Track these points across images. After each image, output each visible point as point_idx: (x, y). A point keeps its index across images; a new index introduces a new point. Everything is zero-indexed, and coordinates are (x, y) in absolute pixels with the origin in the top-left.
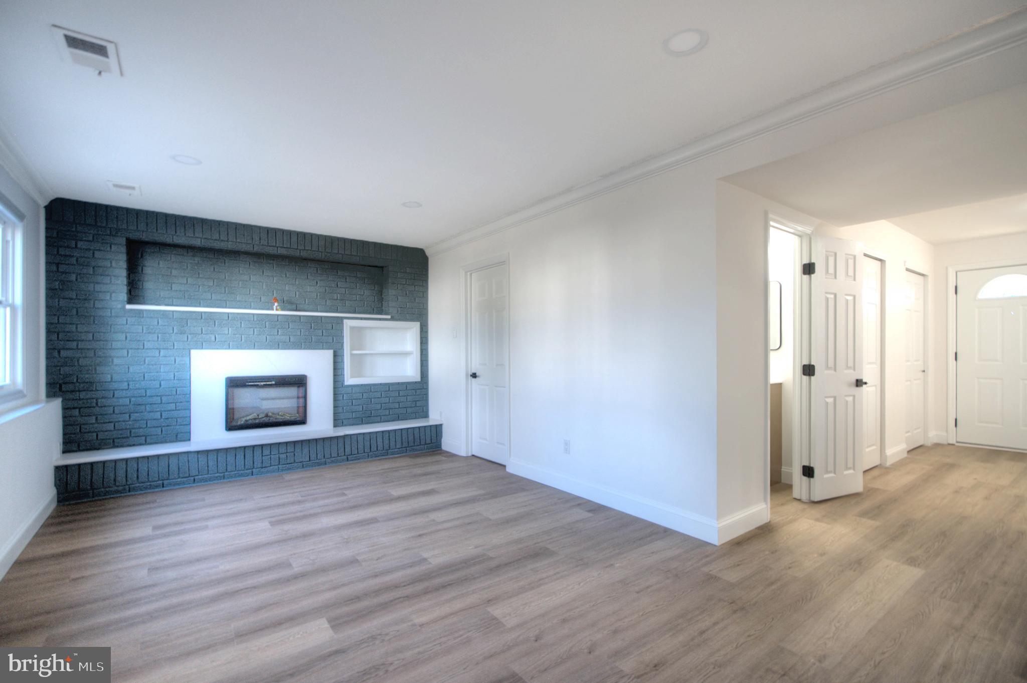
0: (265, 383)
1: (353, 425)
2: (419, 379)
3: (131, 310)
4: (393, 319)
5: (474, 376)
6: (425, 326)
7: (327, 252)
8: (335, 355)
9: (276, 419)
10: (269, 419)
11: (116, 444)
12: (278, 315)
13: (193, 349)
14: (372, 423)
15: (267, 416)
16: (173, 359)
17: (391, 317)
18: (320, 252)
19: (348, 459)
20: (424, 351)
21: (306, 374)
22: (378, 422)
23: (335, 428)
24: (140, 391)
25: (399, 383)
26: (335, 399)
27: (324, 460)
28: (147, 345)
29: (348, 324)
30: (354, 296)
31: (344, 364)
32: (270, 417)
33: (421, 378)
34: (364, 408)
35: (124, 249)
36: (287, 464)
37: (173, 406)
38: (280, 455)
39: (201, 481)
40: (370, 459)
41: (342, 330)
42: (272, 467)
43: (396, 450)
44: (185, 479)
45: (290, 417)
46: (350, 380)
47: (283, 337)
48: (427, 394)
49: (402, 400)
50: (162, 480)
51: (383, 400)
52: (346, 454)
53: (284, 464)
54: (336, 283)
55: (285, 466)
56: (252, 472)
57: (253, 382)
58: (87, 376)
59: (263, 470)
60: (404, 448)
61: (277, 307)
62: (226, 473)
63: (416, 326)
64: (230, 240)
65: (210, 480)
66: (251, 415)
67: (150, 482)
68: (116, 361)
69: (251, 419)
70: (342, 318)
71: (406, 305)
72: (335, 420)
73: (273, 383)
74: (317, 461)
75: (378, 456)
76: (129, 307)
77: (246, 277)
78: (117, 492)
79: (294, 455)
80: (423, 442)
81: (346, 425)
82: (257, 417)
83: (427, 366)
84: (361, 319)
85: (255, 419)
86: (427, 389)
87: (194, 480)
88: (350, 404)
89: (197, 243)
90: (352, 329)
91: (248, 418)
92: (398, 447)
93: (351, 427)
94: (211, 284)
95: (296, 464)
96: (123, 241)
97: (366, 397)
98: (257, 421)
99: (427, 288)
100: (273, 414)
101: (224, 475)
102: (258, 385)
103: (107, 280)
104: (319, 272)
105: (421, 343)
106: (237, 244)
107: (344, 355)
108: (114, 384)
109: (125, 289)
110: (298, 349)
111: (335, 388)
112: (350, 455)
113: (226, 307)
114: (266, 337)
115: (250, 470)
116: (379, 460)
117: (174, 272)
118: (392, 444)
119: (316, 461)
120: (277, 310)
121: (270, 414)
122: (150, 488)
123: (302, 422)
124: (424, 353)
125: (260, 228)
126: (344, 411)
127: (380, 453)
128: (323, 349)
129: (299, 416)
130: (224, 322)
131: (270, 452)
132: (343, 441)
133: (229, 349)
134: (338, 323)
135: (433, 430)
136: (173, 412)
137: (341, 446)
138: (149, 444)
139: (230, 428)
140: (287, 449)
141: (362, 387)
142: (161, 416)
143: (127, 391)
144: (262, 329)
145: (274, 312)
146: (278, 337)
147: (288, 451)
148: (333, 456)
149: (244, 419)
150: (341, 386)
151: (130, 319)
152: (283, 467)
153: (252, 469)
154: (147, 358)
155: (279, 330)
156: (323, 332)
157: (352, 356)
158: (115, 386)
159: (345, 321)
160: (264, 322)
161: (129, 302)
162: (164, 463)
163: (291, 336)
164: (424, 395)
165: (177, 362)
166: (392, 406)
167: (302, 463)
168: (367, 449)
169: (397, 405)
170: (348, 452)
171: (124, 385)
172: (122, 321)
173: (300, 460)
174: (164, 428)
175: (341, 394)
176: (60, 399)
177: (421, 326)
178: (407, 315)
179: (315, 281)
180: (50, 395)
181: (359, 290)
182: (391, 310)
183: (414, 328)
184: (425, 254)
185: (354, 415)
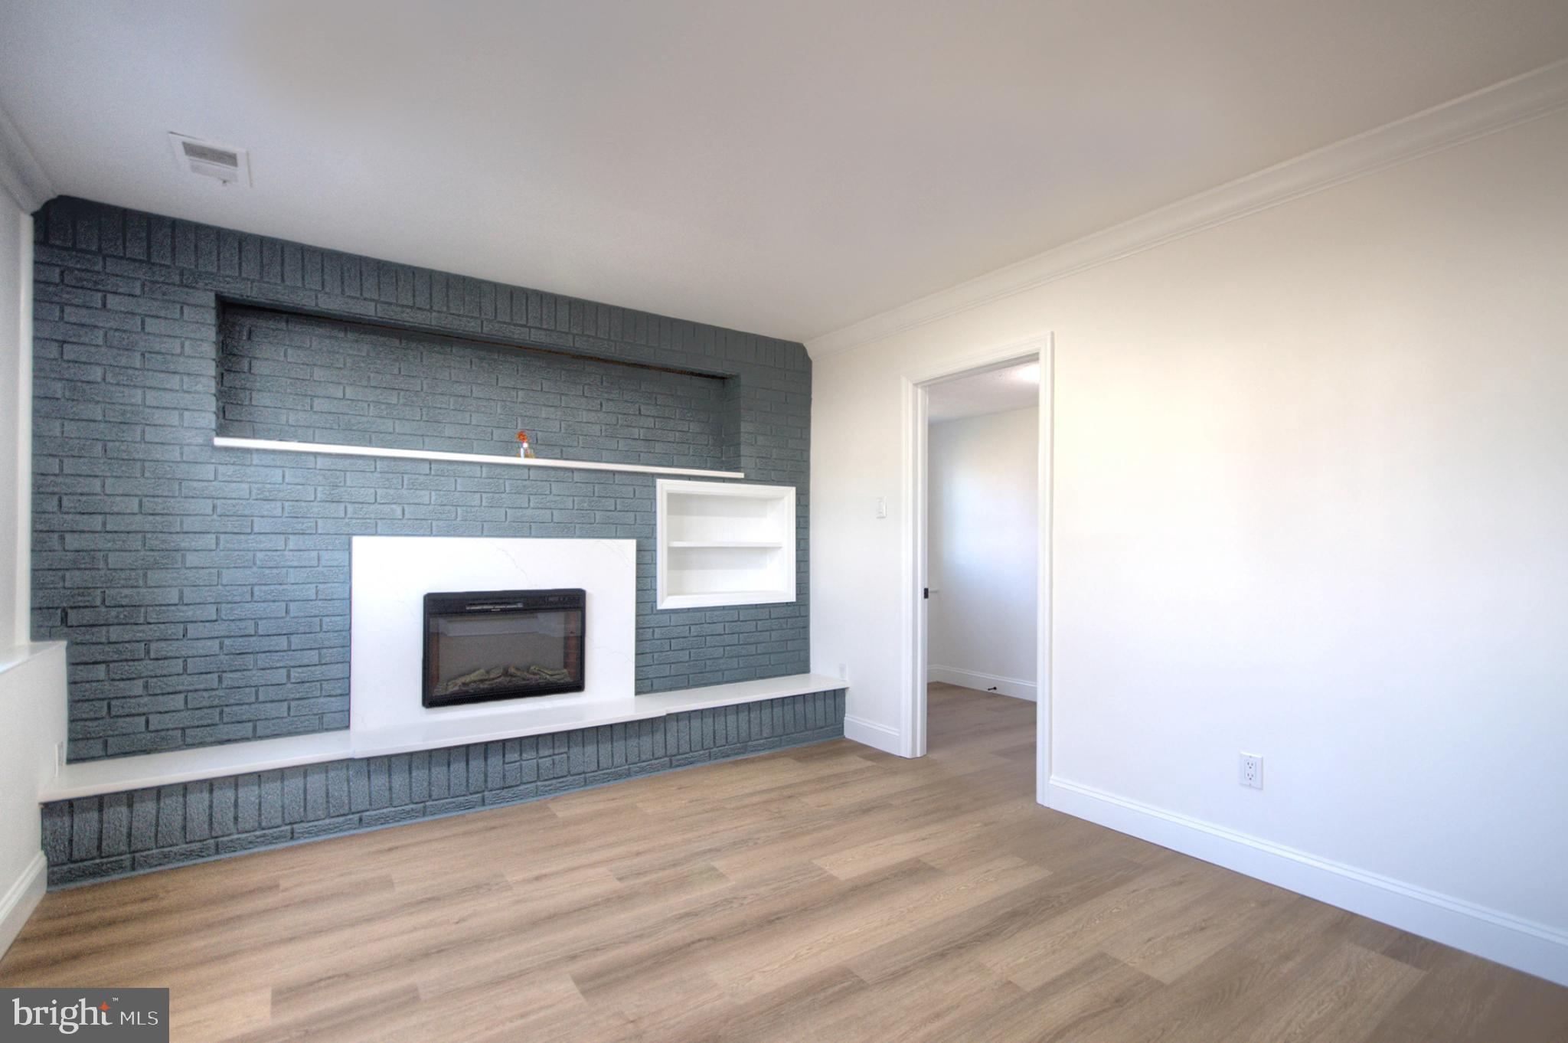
0: (502, 607)
1: (671, 689)
2: (792, 598)
3: (227, 449)
4: (747, 480)
6: (803, 494)
8: (639, 550)
9: (524, 679)
10: (510, 681)
11: (189, 740)
12: (529, 467)
13: (357, 534)
14: (706, 685)
15: (506, 673)
16: (313, 554)
17: (745, 475)
20: (803, 542)
21: (584, 588)
23: (639, 697)
24: (242, 624)
25: (755, 605)
26: (637, 639)
27: (627, 767)
28: (261, 524)
29: (664, 487)
30: (670, 433)
31: (655, 568)
32: (512, 676)
33: (797, 594)
34: (692, 655)
35: (210, 317)
36: (554, 778)
37: (314, 657)
38: (540, 761)
39: (373, 821)
40: (713, 762)
41: (653, 499)
42: (521, 788)
43: (762, 741)
44: (341, 819)
45: (551, 675)
46: (666, 601)
47: (537, 512)
48: (806, 627)
49: (761, 639)
50: (291, 824)
51: (728, 639)
52: (668, 753)
53: (546, 780)
54: (637, 406)
55: (550, 782)
56: (483, 797)
58: (127, 591)
59: (504, 793)
60: (776, 737)
61: (526, 450)
62: (428, 803)
63: (789, 494)
64: (435, 308)
65: (396, 818)
66: (474, 671)
68: (192, 559)
69: (475, 682)
70: (653, 476)
71: (771, 452)
72: (637, 680)
73: (520, 606)
74: (613, 770)
75: (728, 756)
76: (220, 442)
77: (462, 389)
78: (188, 855)
79: (568, 757)
80: (810, 724)
81: (657, 690)
82: (487, 677)
83: (807, 572)
84: (690, 477)
85: (482, 681)
86: (806, 617)
87: (361, 820)
88: (667, 647)
89: (367, 310)
90: (672, 497)
91: (467, 679)
92: (765, 735)
93: (669, 693)
94: (394, 401)
95: (570, 778)
96: (210, 300)
97: (695, 634)
98: (485, 686)
99: (809, 421)
100: (517, 669)
101: (425, 807)
102: (488, 609)
103: (174, 382)
104: (605, 384)
105: (798, 527)
106: (450, 317)
107: (655, 551)
108: (184, 607)
109: (210, 403)
110: (568, 537)
111: (639, 615)
112: (675, 755)
113: (426, 449)
114: (506, 512)
115: (480, 795)
116: (733, 764)
117: (318, 373)
118: (755, 729)
119: (610, 771)
120: (526, 456)
121: (512, 670)
122: (263, 843)
123: (576, 685)
124: (802, 546)
125: (496, 286)
126: (655, 662)
127: (732, 749)
128: (616, 537)
129: (564, 676)
130: (422, 478)
131: (521, 754)
132: (662, 726)
133: (431, 535)
134: (645, 486)
135: (830, 702)
136: (313, 668)
137: (659, 737)
138: (261, 738)
139: (432, 699)
140: (553, 748)
141: (690, 614)
142: (289, 677)
143: (216, 625)
144: (497, 496)
145: (521, 461)
146: (529, 512)
147: (556, 752)
148: (644, 757)
149: (460, 681)
150: (649, 611)
151: (221, 469)
152: (545, 786)
153: (484, 791)
154: (259, 555)
155: (532, 497)
156: (616, 504)
157: (672, 551)
158: (189, 613)
159: (660, 482)
160: (501, 481)
161: (222, 432)
162: (294, 784)
163: (555, 512)
164: (801, 630)
165: (323, 562)
166: (744, 652)
167: (583, 775)
168: (708, 742)
169: (752, 649)
170: (671, 750)
171: (210, 612)
172: (208, 471)
173: (581, 769)
174: (293, 704)
175: (650, 628)
176: (63, 643)
177: (797, 494)
178: (772, 472)
179: (598, 402)
180: (40, 634)
181: (680, 422)
182: (743, 462)
183: (786, 498)
184: (807, 354)
185: (674, 670)
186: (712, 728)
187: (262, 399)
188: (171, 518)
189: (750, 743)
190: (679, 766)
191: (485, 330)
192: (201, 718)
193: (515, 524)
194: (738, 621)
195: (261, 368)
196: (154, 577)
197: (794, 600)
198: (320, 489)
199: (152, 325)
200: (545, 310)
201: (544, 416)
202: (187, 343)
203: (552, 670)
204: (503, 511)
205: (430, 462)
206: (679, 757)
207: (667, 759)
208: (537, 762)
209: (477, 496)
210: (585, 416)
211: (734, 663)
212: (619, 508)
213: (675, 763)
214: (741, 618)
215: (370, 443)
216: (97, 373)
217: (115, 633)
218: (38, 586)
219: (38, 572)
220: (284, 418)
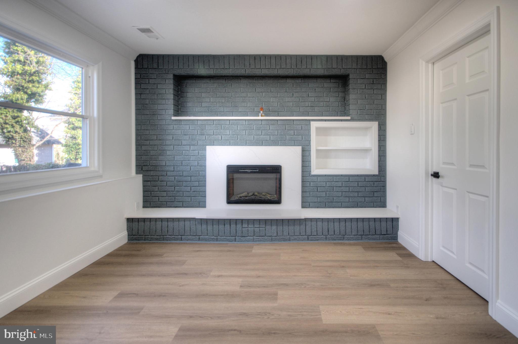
0: (251, 171)
1: (318, 207)
2: (376, 172)
3: (176, 120)
4: (353, 120)
5: (436, 175)
6: (383, 125)
7: (298, 68)
8: (303, 151)
9: (260, 197)
10: (255, 198)
11: (168, 205)
12: (262, 120)
13: (208, 145)
14: (333, 207)
15: (253, 195)
16: (197, 151)
17: (351, 118)
18: (293, 68)
20: (382, 147)
21: (281, 165)
23: (302, 209)
24: (179, 172)
25: (358, 175)
26: (303, 186)
27: (289, 237)
28: (184, 142)
29: (314, 125)
30: (322, 103)
31: (311, 158)
32: (256, 195)
33: (379, 171)
34: (327, 194)
35: (172, 81)
36: (260, 236)
37: (197, 184)
38: (255, 229)
39: (203, 240)
40: (327, 241)
41: (309, 130)
42: (248, 237)
43: (352, 236)
44: (194, 237)
45: (270, 197)
46: (315, 171)
47: (265, 136)
48: (384, 186)
49: (360, 190)
50: (181, 235)
51: (344, 189)
52: (307, 234)
54: (307, 93)
55: (258, 237)
56: (235, 239)
57: (244, 169)
58: (154, 162)
59: (242, 238)
60: (360, 235)
61: (262, 114)
62: (218, 237)
63: (375, 125)
64: (231, 67)
66: (244, 193)
67: (174, 236)
68: (168, 153)
69: (244, 197)
70: (310, 121)
71: (365, 106)
72: (303, 202)
73: (258, 171)
74: (283, 237)
75: (335, 240)
76: (173, 118)
77: (244, 95)
78: (157, 239)
79: (265, 229)
80: (378, 232)
81: (312, 207)
82: (247, 195)
83: (385, 161)
84: (326, 120)
85: (246, 196)
86: (384, 182)
87: (199, 238)
88: (316, 190)
89: (211, 72)
90: (317, 129)
91: (241, 195)
92: (353, 234)
94: (224, 101)
95: (266, 237)
96: (171, 76)
97: (329, 186)
98: (247, 198)
99: (386, 91)
100: (259, 193)
102: (247, 172)
103: (163, 102)
104: (294, 86)
105: (379, 140)
106: (235, 70)
107: (310, 151)
108: (167, 167)
109: (172, 107)
110: (276, 146)
111: (303, 176)
112: (310, 236)
114: (254, 137)
115: (234, 237)
116: (335, 244)
117: (203, 95)
118: (348, 230)
119: (282, 237)
120: (262, 116)
121: (256, 194)
122: (174, 240)
123: (278, 202)
124: (382, 149)
125: (250, 56)
126: (311, 196)
127: (337, 237)
128: (294, 145)
129: (275, 197)
130: (227, 126)
131: (248, 225)
132: (304, 222)
133: (230, 145)
134: (306, 125)
135: (389, 223)
136: (197, 187)
137: (303, 227)
138: (185, 207)
139: (229, 202)
140: (260, 225)
141: (326, 177)
142: (191, 189)
143: (173, 172)
144: (251, 131)
145: (260, 118)
146: (262, 136)
147: (261, 226)
148: (296, 234)
149: (239, 196)
150: (308, 175)
151: (174, 126)
152: (257, 239)
153: (236, 236)
154: (184, 152)
155: (263, 131)
156: (294, 133)
158: (167, 168)
159: (312, 123)
160: (252, 126)
161: (175, 115)
162: (182, 223)
163: (271, 136)
164: (382, 188)
165: (200, 154)
166: (351, 195)
167: (271, 237)
168: (325, 232)
169: (356, 194)
170: (309, 232)
171: (172, 168)
172: (171, 127)
173: (270, 234)
174: (192, 198)
175: (308, 182)
176: (142, 175)
177: (379, 125)
178: (366, 116)
179: (292, 93)
180: (137, 172)
181: (326, 98)
182: (351, 112)
183: (373, 127)
184: (384, 60)
185: (319, 200)
186: (327, 227)
187: (189, 104)
188: (163, 141)
189: (346, 236)
190: (312, 240)
191: (247, 72)
192: (171, 199)
193: (257, 141)
194: (349, 181)
195: (189, 95)
196: (160, 158)
197: (377, 174)
198: (199, 131)
199: (159, 86)
201: (272, 101)
202: (167, 90)
203: (271, 195)
204: (253, 136)
205: (230, 120)
206: (312, 237)
207: (306, 237)
208: (254, 229)
209: (244, 131)
210: (287, 99)
211: (347, 200)
212: (295, 134)
213: (310, 239)
214: (350, 180)
215: (217, 116)
216: (147, 102)
217: (152, 173)
218: (137, 160)
219: (137, 155)
220: (194, 110)
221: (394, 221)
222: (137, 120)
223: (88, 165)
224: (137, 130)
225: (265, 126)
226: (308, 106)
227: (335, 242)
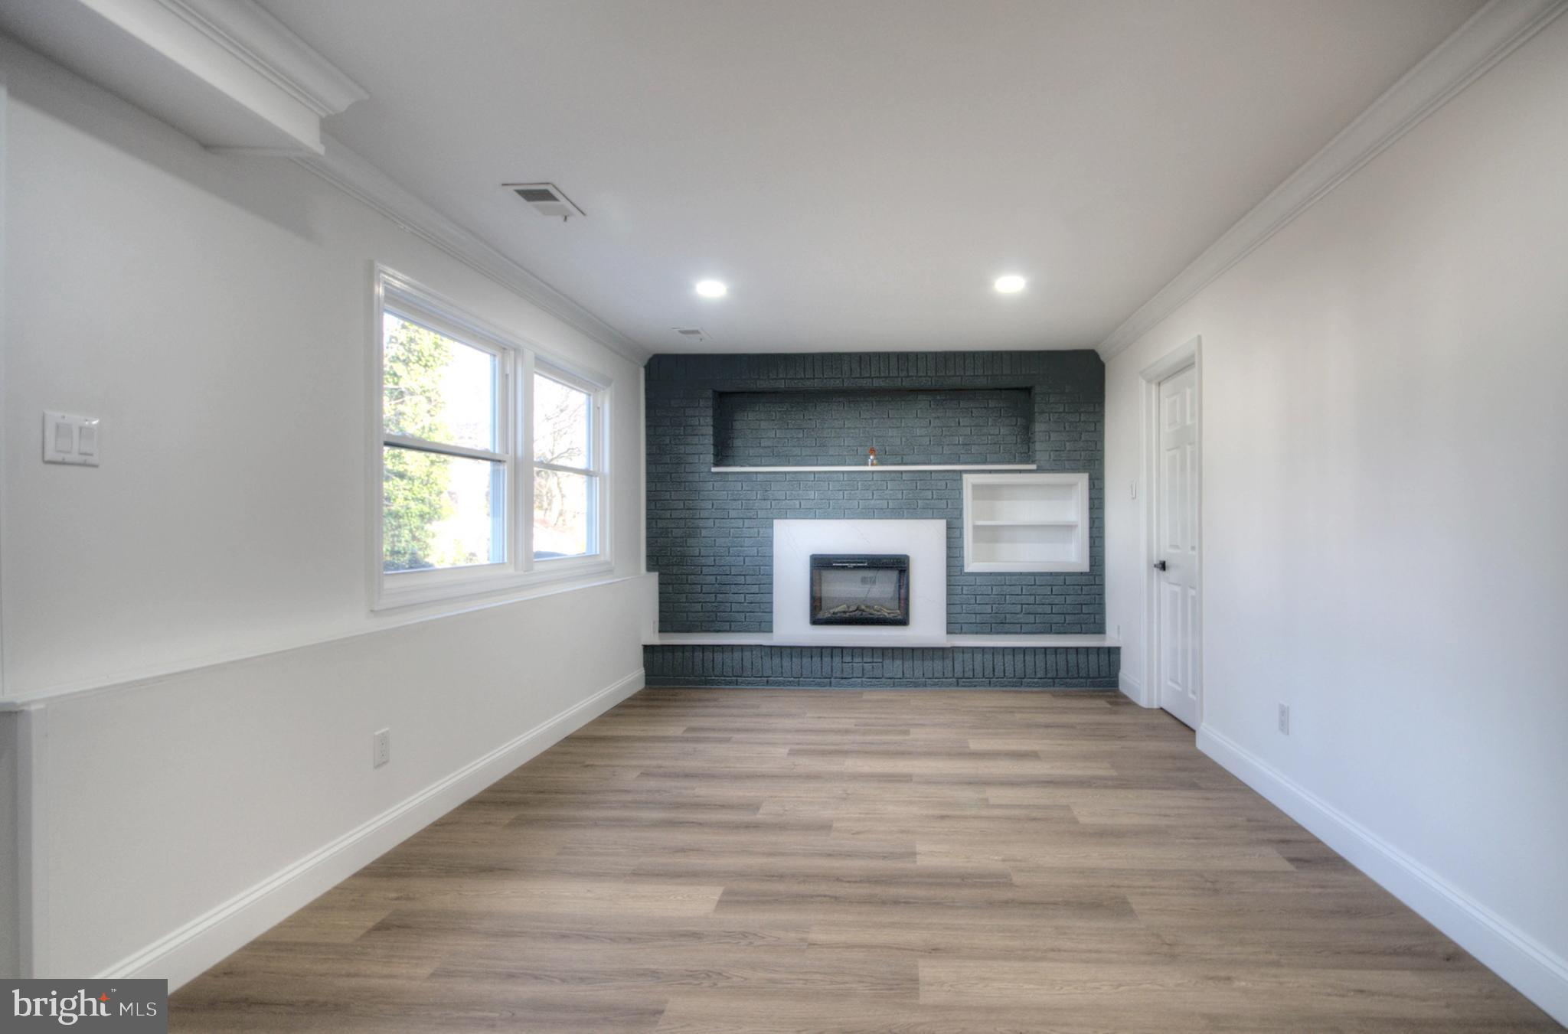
0: (854, 565)
1: (977, 633)
2: (1086, 568)
3: (718, 474)
4: (1039, 470)
5: (1163, 566)
6: (1098, 479)
7: (940, 377)
8: (949, 528)
9: (871, 614)
10: (862, 615)
11: (703, 628)
12: (874, 473)
13: (776, 518)
14: (1006, 633)
15: (858, 609)
16: (756, 530)
17: (1038, 467)
18: (929, 376)
19: (958, 684)
20: (1096, 521)
21: (908, 554)
22: (1016, 633)
23: (949, 635)
24: (725, 568)
25: (1051, 573)
26: (950, 594)
27: (924, 680)
28: (733, 514)
29: (969, 480)
30: (984, 438)
31: (963, 541)
32: (863, 611)
33: (1091, 566)
34: (994, 608)
35: (710, 404)
36: (873, 678)
37: (755, 589)
38: (865, 665)
39: (774, 684)
40: (992, 689)
41: (960, 490)
42: (853, 680)
43: (1036, 680)
44: (759, 679)
45: (889, 613)
46: (973, 564)
47: (878, 502)
48: (1101, 594)
49: (1056, 602)
50: (735, 676)
51: (1024, 599)
52: (956, 676)
53: (870, 678)
54: (957, 420)
55: (870, 680)
56: (831, 683)
57: (841, 563)
58: (679, 549)
59: (843, 681)
60: (1049, 678)
61: (872, 461)
62: (801, 679)
63: (1082, 480)
64: (816, 376)
65: (783, 684)
66: (841, 606)
67: (725, 676)
68: (704, 533)
69: (840, 612)
70: (961, 472)
71: (1065, 445)
72: (949, 623)
73: (866, 564)
74: (913, 680)
75: (1006, 686)
76: (714, 470)
77: (839, 423)
79: (883, 666)
80: (1083, 673)
81: (965, 633)
82: (847, 610)
83: (1102, 547)
84: (990, 472)
85: (845, 612)
86: (1102, 586)
87: (767, 682)
88: (973, 601)
89: (781, 385)
90: (976, 487)
91: (836, 610)
92: (1039, 676)
93: (975, 636)
94: (801, 435)
95: (884, 680)
96: (709, 393)
97: (997, 593)
98: (847, 615)
99: (1103, 416)
100: (867, 607)
101: (799, 681)
102: (847, 566)
103: (696, 440)
104: (933, 406)
105: (1091, 508)
106: (825, 381)
107: (963, 528)
108: (701, 558)
109: (711, 449)
110: (899, 519)
111: (949, 576)
112: (961, 678)
113: (816, 465)
114: (859, 503)
115: (828, 680)
116: (1003, 691)
117: (764, 425)
118: (1030, 671)
119: (911, 680)
120: (872, 465)
121: (863, 607)
122: (724, 684)
123: (903, 621)
124: (1096, 525)
125: (850, 355)
126: (964, 611)
127: (1009, 682)
128: (933, 518)
129: (897, 614)
130: (810, 483)
131: (852, 659)
132: (951, 655)
133: (815, 518)
134: (955, 480)
135: (1104, 657)
136: (756, 595)
137: (948, 663)
138: (733, 631)
139: (816, 621)
140: (873, 657)
141: (991, 577)
142: (745, 599)
143: (714, 568)
144: (853, 492)
145: (869, 468)
146: (873, 502)
147: (875, 660)
148: (936, 675)
149: (832, 611)
150: (959, 573)
151: (715, 484)
152: (867, 682)
153: (830, 678)
154: (732, 530)
155: (875, 492)
156: (933, 495)
157: (976, 528)
158: (703, 561)
159: (965, 476)
160: (855, 482)
161: (716, 465)
162: (737, 655)
163: (890, 501)
164: (1097, 596)
165: (760, 535)
166: (1040, 610)
167: (893, 680)
168: (988, 672)
169: (1048, 609)
170: (958, 673)
171: (710, 562)
172: (709, 486)
173: (890, 675)
174: (748, 614)
175: (959, 585)
176: (657, 574)
177: (1091, 479)
178: (1066, 462)
179: (928, 420)
180: (649, 569)
181: (992, 428)
182: (1038, 455)
183: (1080, 484)
184: (1099, 359)
185: (979, 619)
186: (992, 663)
187: (738, 442)
188: (694, 511)
189: (1025, 680)
190: (964, 686)
191: (845, 385)
192: (708, 617)
193: (864, 511)
194: (1035, 585)
195: (738, 425)
196: (690, 541)
197: (1088, 570)
198: (759, 492)
199: (688, 412)
200: (882, 364)
201: (890, 434)
202: (701, 419)
203: (890, 610)
204: (856, 502)
205: (814, 473)
206: (964, 680)
207: (954, 680)
208: (863, 666)
209: (841, 492)
210: (918, 432)
211: (1031, 618)
212: (934, 497)
213: (961, 683)
214: (1037, 583)
215: (788, 464)
216: (667, 440)
217: (675, 570)
218: (649, 545)
219: (648, 538)
220: (747, 452)
221: (1113, 653)
222: (648, 473)
223: (598, 553)
224: (648, 491)
225: (879, 482)
226: (959, 444)
227: (1005, 689)
